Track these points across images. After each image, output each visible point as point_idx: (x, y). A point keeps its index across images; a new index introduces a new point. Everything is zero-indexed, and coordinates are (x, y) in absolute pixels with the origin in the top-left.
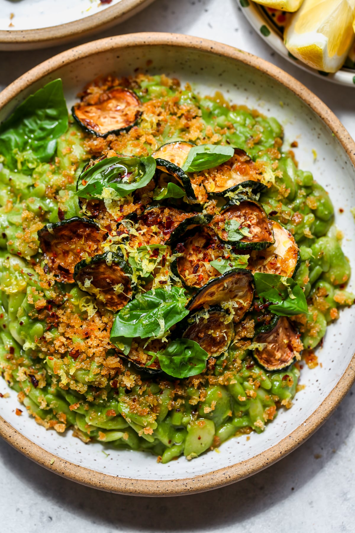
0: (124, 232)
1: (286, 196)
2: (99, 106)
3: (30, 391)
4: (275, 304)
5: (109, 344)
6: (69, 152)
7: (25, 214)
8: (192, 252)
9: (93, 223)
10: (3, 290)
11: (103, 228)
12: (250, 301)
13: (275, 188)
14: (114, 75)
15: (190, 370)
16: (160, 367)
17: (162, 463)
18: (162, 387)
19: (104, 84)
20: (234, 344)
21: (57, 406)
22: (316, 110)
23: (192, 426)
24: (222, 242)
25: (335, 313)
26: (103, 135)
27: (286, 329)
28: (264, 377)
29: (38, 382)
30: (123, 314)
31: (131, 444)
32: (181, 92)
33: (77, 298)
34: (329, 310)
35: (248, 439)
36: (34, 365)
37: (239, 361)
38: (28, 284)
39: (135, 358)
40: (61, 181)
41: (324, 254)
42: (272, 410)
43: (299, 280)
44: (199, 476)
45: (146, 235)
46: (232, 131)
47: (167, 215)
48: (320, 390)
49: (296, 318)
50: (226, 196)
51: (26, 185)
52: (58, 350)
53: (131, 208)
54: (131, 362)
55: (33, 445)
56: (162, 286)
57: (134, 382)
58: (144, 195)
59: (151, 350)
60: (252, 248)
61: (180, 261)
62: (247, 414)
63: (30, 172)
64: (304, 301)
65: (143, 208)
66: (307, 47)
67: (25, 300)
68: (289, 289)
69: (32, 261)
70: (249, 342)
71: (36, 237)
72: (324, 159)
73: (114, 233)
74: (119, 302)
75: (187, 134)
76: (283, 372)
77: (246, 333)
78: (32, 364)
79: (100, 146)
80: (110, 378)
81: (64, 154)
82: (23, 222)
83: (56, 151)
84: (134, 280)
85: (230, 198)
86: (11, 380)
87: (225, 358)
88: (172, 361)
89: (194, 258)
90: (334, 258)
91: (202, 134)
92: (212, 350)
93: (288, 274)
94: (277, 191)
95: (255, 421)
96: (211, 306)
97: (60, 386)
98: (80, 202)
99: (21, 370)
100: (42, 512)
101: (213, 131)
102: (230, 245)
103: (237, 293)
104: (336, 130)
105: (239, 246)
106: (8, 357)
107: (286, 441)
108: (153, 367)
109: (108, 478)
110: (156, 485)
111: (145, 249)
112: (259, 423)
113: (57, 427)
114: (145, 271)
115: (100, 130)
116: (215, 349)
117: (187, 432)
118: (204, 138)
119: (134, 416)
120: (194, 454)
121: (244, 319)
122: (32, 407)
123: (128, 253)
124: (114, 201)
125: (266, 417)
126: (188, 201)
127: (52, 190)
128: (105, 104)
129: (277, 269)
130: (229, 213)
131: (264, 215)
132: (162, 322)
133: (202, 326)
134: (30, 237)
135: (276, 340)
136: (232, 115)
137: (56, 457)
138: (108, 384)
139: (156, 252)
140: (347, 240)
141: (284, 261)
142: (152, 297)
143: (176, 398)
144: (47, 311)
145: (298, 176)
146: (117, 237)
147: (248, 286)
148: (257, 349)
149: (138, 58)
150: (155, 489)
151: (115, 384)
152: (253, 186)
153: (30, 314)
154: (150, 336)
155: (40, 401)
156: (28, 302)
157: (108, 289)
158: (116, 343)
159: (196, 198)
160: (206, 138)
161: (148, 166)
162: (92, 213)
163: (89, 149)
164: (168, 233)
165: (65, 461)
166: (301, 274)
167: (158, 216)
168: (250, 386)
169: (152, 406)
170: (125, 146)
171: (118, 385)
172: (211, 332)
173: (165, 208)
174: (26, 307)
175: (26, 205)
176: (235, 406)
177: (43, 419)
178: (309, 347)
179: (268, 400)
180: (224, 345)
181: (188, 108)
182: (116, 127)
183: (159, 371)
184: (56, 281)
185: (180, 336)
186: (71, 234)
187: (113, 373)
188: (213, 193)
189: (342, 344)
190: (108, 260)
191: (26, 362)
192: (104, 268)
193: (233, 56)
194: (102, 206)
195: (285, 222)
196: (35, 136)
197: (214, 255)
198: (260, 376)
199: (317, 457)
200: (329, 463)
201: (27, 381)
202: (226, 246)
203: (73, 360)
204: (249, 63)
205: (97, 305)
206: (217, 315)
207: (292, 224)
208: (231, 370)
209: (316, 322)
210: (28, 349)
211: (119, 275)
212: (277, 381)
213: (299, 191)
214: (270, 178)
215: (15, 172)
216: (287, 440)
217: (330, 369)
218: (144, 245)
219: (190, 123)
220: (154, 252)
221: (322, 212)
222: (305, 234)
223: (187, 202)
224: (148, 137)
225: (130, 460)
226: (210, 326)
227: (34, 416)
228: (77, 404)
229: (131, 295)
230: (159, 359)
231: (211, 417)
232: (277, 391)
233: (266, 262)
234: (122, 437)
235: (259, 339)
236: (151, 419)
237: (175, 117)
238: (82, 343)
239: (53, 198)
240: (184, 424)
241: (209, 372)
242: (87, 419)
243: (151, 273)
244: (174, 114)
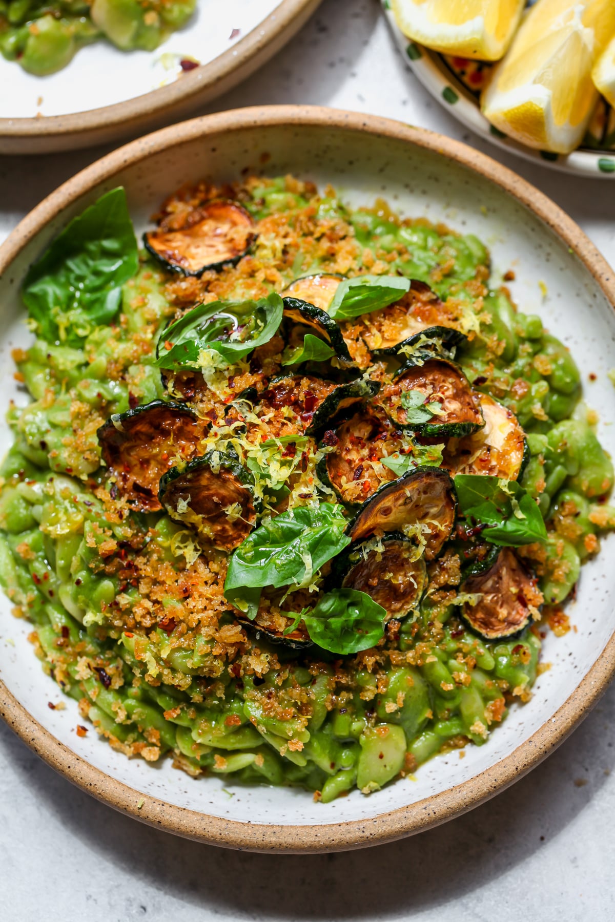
0: (237, 420)
1: (500, 352)
2: (188, 232)
3: (98, 695)
4: (492, 527)
5: (222, 603)
6: (141, 304)
7: (75, 407)
8: (350, 447)
9: (186, 409)
10: (46, 532)
11: (203, 416)
12: (451, 523)
13: (481, 341)
14: (209, 182)
15: (359, 641)
16: (309, 637)
17: (322, 802)
18: (314, 673)
19: (194, 196)
20: (428, 597)
21: (143, 717)
22: (539, 212)
23: (367, 737)
24: (398, 427)
25: (592, 542)
26: (196, 273)
27: (513, 570)
28: (482, 650)
29: (110, 679)
30: (243, 551)
31: (269, 775)
32: (318, 200)
33: (167, 536)
34: (582, 537)
35: (462, 755)
36: (103, 653)
37: (439, 625)
38: (86, 519)
39: (267, 624)
40: (132, 351)
41: (568, 445)
42: (498, 703)
43: (529, 486)
44: (383, 815)
45: (275, 423)
46: (406, 257)
47: (305, 389)
48: (576, 667)
49: (529, 551)
50: (399, 353)
51: (76, 364)
52: (140, 623)
53: (247, 380)
54: (261, 630)
55: (108, 778)
56: (304, 502)
57: (267, 665)
58: (267, 360)
59: (292, 609)
60: (448, 433)
61: (331, 460)
62: (457, 714)
63: (79, 343)
64: (539, 520)
65: (267, 380)
66: (517, 108)
67: (82, 544)
68: (514, 501)
69: (91, 482)
70: (453, 592)
71: (95, 440)
72: (559, 295)
73: (222, 422)
74: (235, 536)
75: (332, 265)
76: (513, 641)
77: (446, 576)
78: (99, 650)
79: (191, 290)
80: (227, 660)
81: (134, 306)
82: (72, 421)
83: (121, 307)
84: (258, 493)
85: (408, 356)
86: (66, 681)
87: (414, 619)
88: (327, 626)
89: (354, 456)
90: (585, 453)
91: (356, 262)
92: (393, 608)
93: (511, 476)
94: (484, 347)
95: (472, 724)
96: (387, 533)
97: (147, 680)
98: (164, 378)
99: (83, 661)
100: (129, 900)
101: (374, 257)
102: (411, 430)
103: (428, 510)
104: (574, 242)
105: (426, 431)
106: (59, 643)
107: (524, 749)
108: (297, 638)
109: (234, 826)
110: (313, 832)
111: (272, 445)
112: (479, 727)
113: (145, 752)
114: (274, 480)
115: (190, 265)
116: (398, 605)
117: (360, 748)
118: (360, 269)
119: (271, 722)
120: (374, 785)
121: (442, 555)
122: (104, 723)
123: (245, 453)
124: (218, 371)
125: (488, 716)
126: (340, 364)
127: (118, 365)
128: (197, 228)
129: (491, 469)
130: (408, 381)
131: (465, 382)
132: (307, 559)
133: (373, 567)
134: (85, 442)
135: (498, 588)
136: (404, 234)
137: (146, 796)
138: (225, 671)
139: (291, 448)
140: (606, 424)
141: (502, 456)
142: (289, 521)
143: (338, 689)
144: (118, 560)
145: (517, 322)
146: (227, 427)
147: (445, 497)
148: (467, 603)
149: (246, 151)
150: (312, 839)
151: (236, 670)
152: (444, 335)
153: (92, 565)
154: (289, 583)
155: (115, 710)
156: (88, 545)
157: (216, 515)
158: (234, 601)
159: (351, 359)
160: (364, 268)
161: (271, 311)
162: (184, 394)
163: (174, 296)
164: (309, 417)
165: (161, 803)
166: (531, 477)
167: (291, 391)
168: (460, 666)
169: (299, 704)
170: (232, 287)
171: (242, 671)
172: (389, 576)
173: (302, 378)
174: (85, 554)
175: (77, 393)
176: (438, 702)
177: (123, 741)
178: (553, 600)
179: (491, 688)
180: (412, 598)
181: (332, 224)
182: (216, 259)
183: (307, 643)
184: (131, 510)
185: (338, 586)
186: (152, 430)
187: (233, 652)
188: (379, 350)
189: (607, 592)
190: (213, 464)
191: (90, 648)
192: (208, 479)
193: (401, 136)
194: (199, 382)
195: (501, 395)
196: (85, 286)
197: (387, 450)
198: (475, 649)
199: (580, 783)
200: (599, 793)
201: (93, 679)
202: (405, 432)
203: (165, 635)
204: (426, 145)
205: (200, 544)
206: (397, 547)
207: (512, 398)
208: (426, 640)
209: (562, 558)
210: (92, 625)
211: (232, 488)
212: (503, 655)
213: (521, 347)
214: (471, 324)
215: (56, 346)
216: (526, 748)
217: (590, 633)
218: (271, 438)
219: (336, 246)
220: (287, 449)
221: (561, 379)
222: (534, 415)
223: (338, 366)
224: (269, 272)
225: (269, 800)
226: (387, 566)
227: (106, 736)
228: (176, 709)
229: (254, 520)
230: (307, 623)
231: (399, 719)
232: (504, 672)
233: (471, 460)
234: (254, 763)
235: (470, 586)
236: (299, 725)
237: (310, 239)
238: (179, 606)
239: (120, 379)
240: (355, 733)
241: (390, 645)
242: (194, 735)
243: (286, 483)
244: (311, 234)
